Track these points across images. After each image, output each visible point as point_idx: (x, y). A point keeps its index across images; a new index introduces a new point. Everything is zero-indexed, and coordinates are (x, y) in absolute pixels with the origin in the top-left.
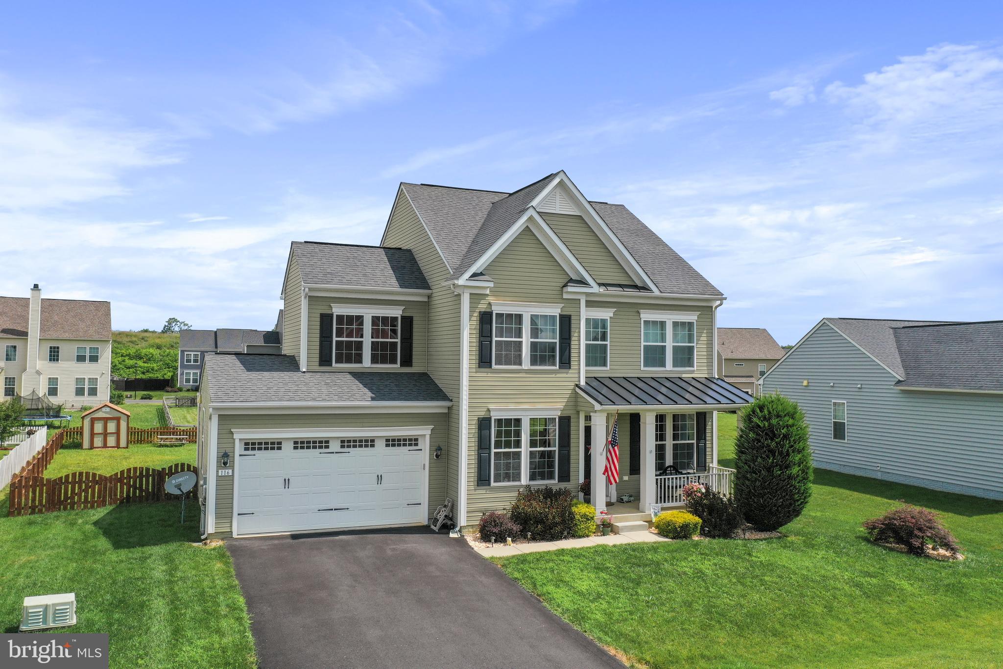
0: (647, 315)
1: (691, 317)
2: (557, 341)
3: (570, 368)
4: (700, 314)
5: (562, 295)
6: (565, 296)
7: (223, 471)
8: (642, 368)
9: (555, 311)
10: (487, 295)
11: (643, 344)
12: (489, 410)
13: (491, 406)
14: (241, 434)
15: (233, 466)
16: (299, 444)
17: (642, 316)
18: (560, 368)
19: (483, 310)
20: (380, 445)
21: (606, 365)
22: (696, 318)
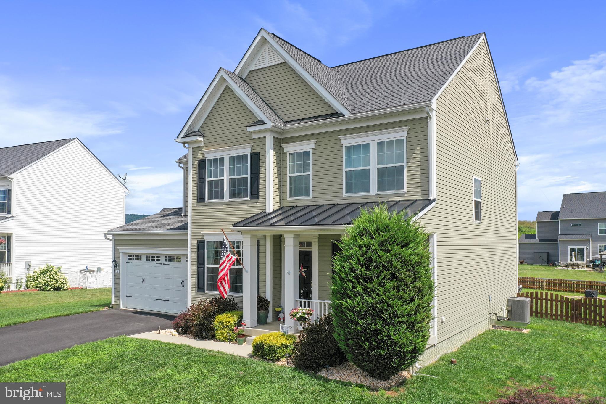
0: (347, 141)
1: (401, 134)
2: (248, 176)
3: (258, 198)
4: (409, 129)
6: (253, 137)
7: (116, 270)
8: (344, 195)
9: (246, 150)
10: (202, 147)
11: (345, 170)
12: (203, 235)
13: (204, 232)
14: (124, 251)
15: (120, 268)
16: (148, 258)
17: (343, 142)
18: (251, 198)
19: (200, 158)
21: (308, 195)
22: (406, 133)
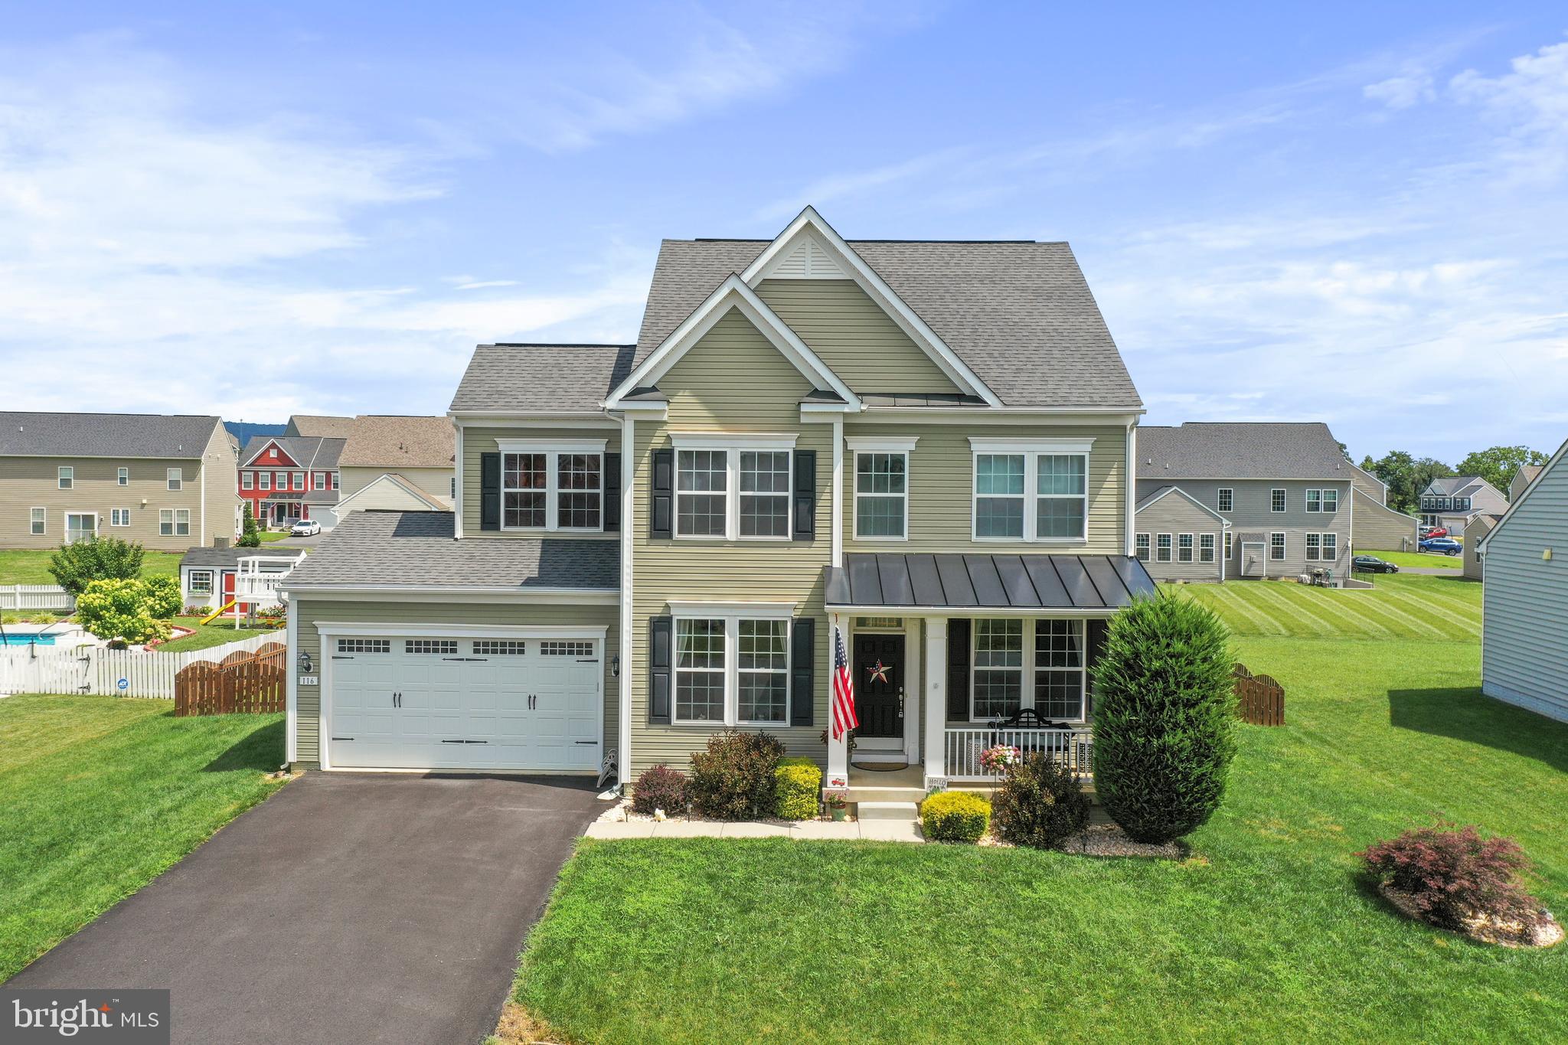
0: (981, 446)
1: (1081, 447)
2: (790, 494)
3: (813, 539)
4: (1095, 441)
5: (799, 417)
6: (804, 420)
7: (306, 678)
8: (974, 538)
9: (786, 444)
10: (665, 423)
11: (975, 496)
12: (667, 606)
13: (671, 600)
14: (329, 630)
15: (319, 672)
16: (415, 646)
17: (974, 447)
18: (794, 538)
19: (659, 447)
20: (533, 651)
21: (901, 534)
22: (1089, 448)
